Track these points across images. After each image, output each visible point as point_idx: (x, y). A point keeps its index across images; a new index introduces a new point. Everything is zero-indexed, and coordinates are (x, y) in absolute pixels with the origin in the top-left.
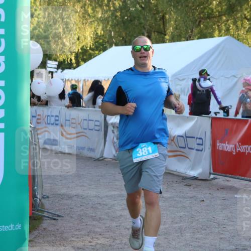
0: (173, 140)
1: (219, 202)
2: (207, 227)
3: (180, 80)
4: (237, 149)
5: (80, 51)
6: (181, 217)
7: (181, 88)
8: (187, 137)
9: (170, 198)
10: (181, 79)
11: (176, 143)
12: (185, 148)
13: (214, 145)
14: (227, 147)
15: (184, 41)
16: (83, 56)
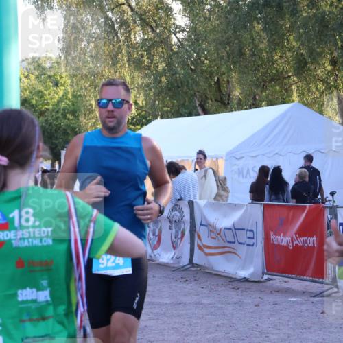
0: (219, 234)
1: (268, 307)
4: (294, 243)
6: (218, 326)
7: (239, 169)
8: (236, 229)
10: (238, 157)
12: (234, 243)
13: (267, 239)
14: (282, 240)
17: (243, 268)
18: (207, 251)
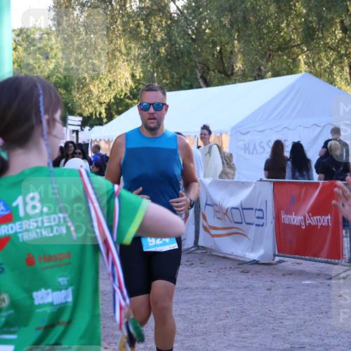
0: (226, 214)
1: (281, 291)
2: (260, 324)
3: (242, 133)
4: (307, 222)
5: (113, 100)
6: (228, 312)
7: (245, 145)
8: (243, 209)
9: (218, 289)
10: (244, 132)
11: (230, 217)
12: (241, 223)
13: (278, 218)
14: (294, 219)
15: (250, 81)
16: (117, 107)
17: (253, 250)
18: (213, 232)
